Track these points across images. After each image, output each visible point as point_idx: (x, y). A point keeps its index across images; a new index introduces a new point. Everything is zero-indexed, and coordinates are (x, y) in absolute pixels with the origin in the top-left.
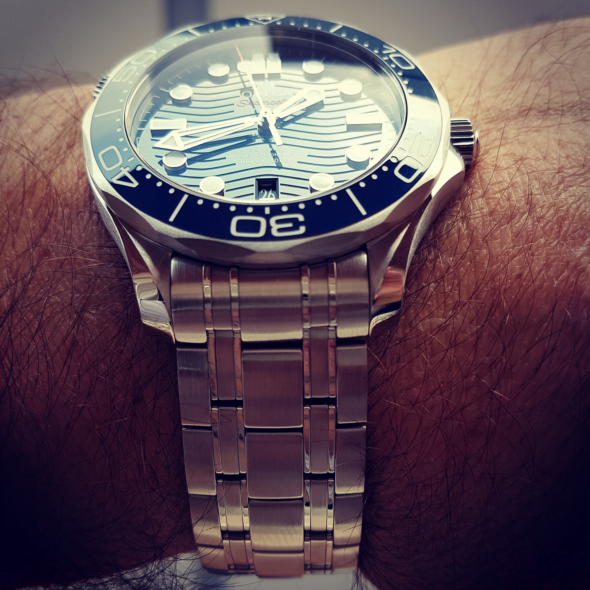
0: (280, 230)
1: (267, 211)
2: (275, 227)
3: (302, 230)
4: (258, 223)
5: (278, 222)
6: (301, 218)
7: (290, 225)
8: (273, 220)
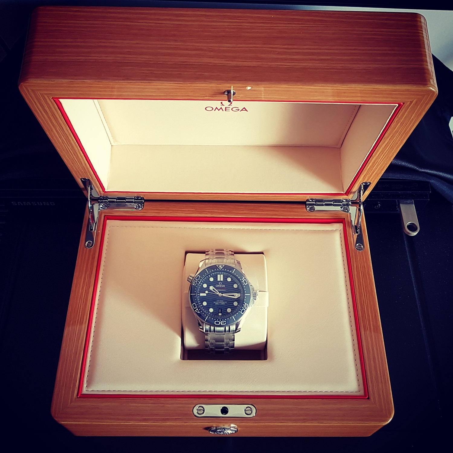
0: (222, 324)
1: (220, 320)
2: (221, 323)
3: (225, 324)
4: (219, 322)
5: (222, 322)
6: (225, 322)
7: (223, 323)
8: (221, 322)
